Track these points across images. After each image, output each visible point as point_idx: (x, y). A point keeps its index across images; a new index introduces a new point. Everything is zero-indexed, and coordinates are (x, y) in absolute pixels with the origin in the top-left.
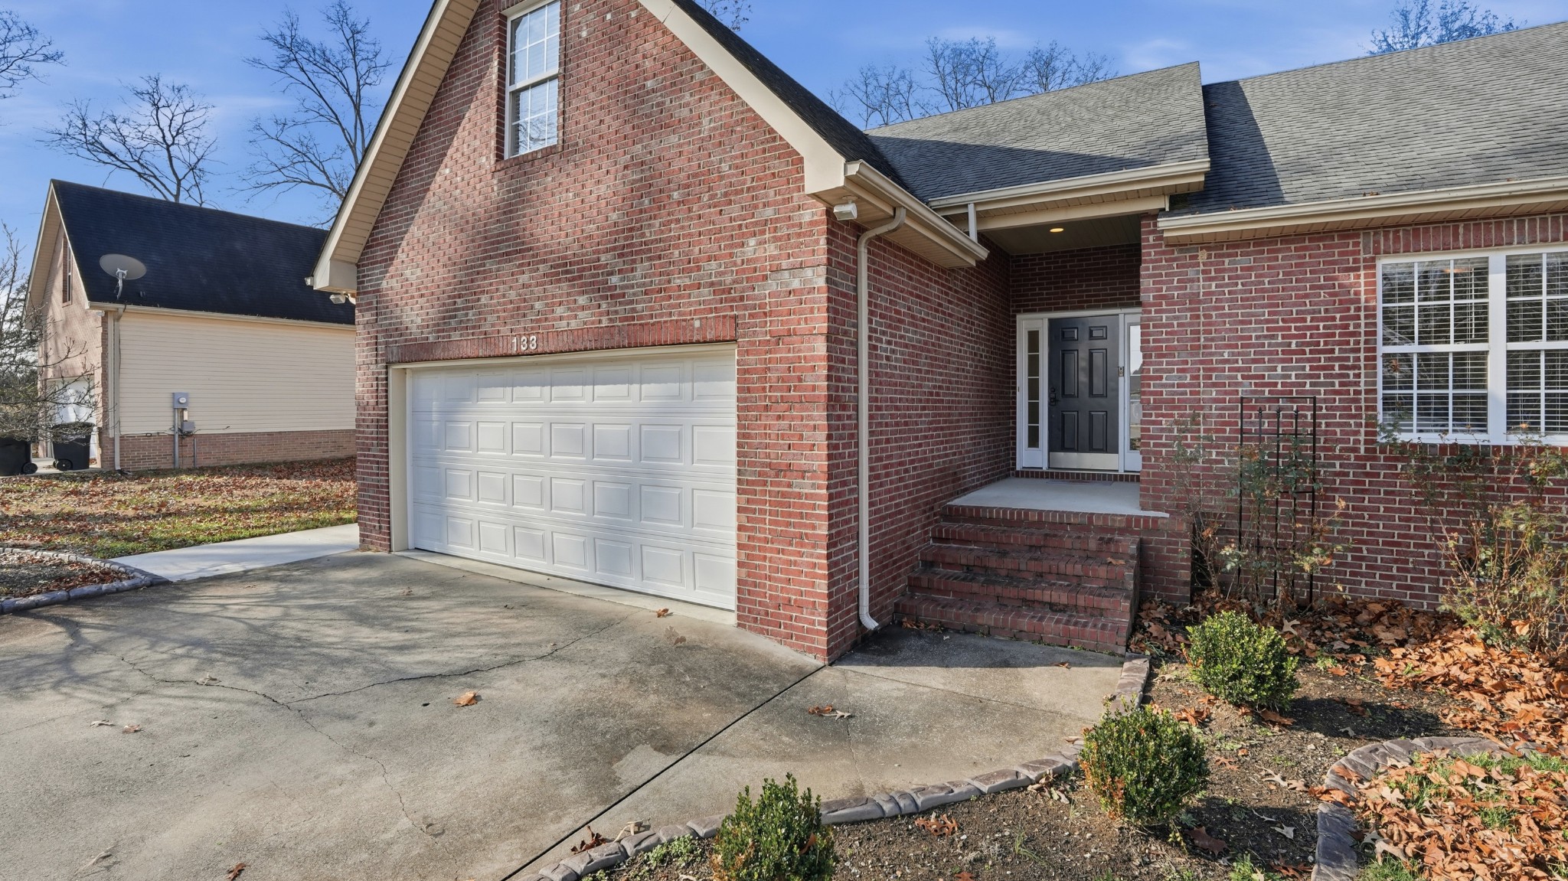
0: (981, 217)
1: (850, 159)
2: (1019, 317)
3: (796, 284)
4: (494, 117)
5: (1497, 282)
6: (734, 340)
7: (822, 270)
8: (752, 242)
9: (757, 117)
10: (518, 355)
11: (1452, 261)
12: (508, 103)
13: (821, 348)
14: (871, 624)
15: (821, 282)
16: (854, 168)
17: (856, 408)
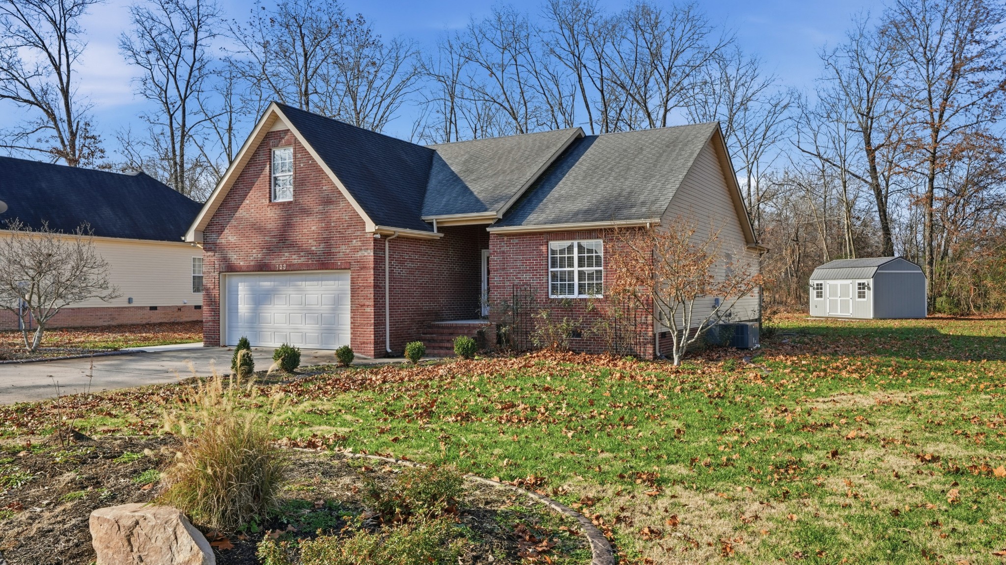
0: (438, 223)
1: (376, 225)
2: (483, 251)
3: (366, 254)
4: (268, 185)
5: (576, 250)
6: (349, 269)
7: (372, 250)
8: (354, 241)
9: (354, 210)
10: (279, 271)
11: (566, 243)
12: (273, 182)
13: (372, 272)
14: (389, 350)
15: (372, 254)
16: (377, 227)
17: (385, 288)
